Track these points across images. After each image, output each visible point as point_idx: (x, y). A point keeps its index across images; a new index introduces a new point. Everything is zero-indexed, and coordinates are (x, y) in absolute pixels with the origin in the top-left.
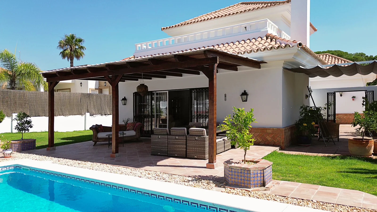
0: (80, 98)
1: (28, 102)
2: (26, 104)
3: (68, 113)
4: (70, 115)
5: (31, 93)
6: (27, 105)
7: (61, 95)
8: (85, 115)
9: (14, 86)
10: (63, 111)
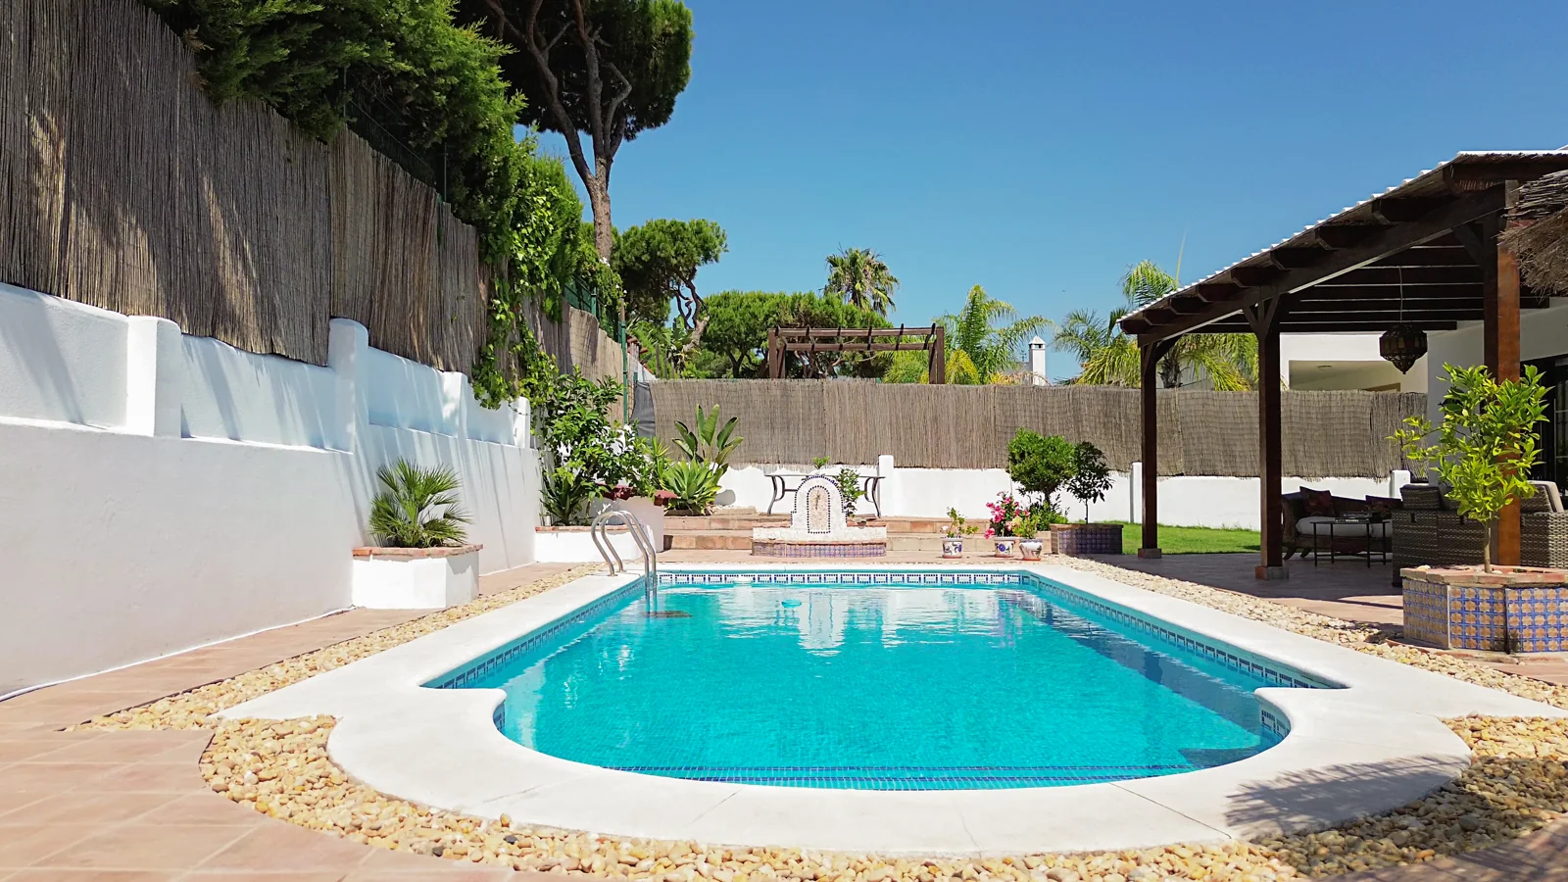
0: (1369, 411)
1: (1179, 427)
2: (1173, 432)
3: (1319, 467)
4: (1328, 476)
5: (1188, 396)
6: (1176, 435)
7: (1294, 403)
8: (1389, 479)
9: (1175, 379)
10: (1299, 458)
